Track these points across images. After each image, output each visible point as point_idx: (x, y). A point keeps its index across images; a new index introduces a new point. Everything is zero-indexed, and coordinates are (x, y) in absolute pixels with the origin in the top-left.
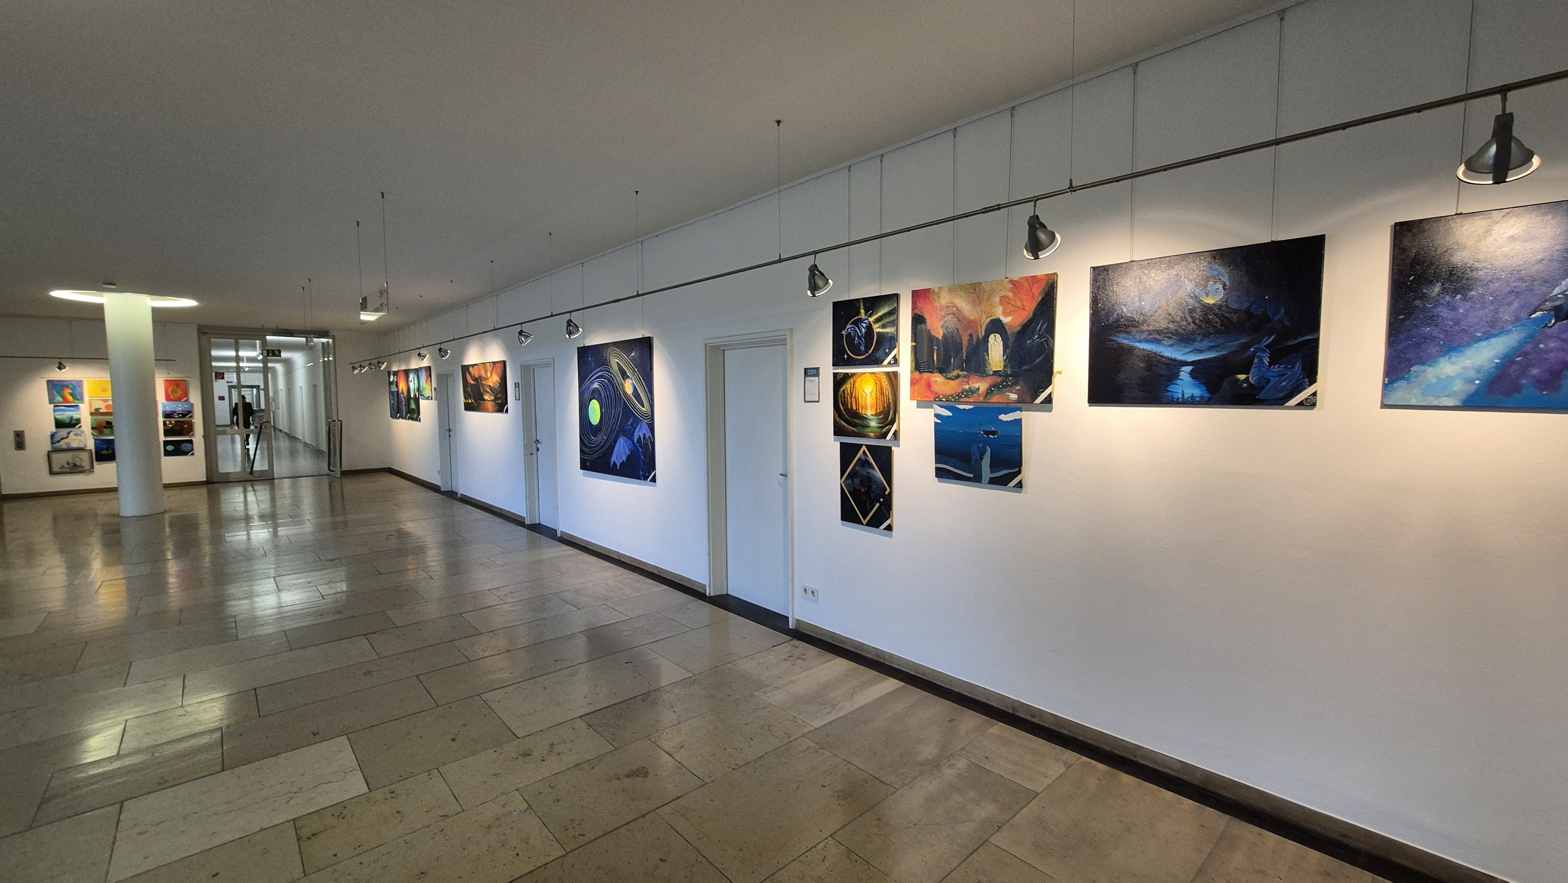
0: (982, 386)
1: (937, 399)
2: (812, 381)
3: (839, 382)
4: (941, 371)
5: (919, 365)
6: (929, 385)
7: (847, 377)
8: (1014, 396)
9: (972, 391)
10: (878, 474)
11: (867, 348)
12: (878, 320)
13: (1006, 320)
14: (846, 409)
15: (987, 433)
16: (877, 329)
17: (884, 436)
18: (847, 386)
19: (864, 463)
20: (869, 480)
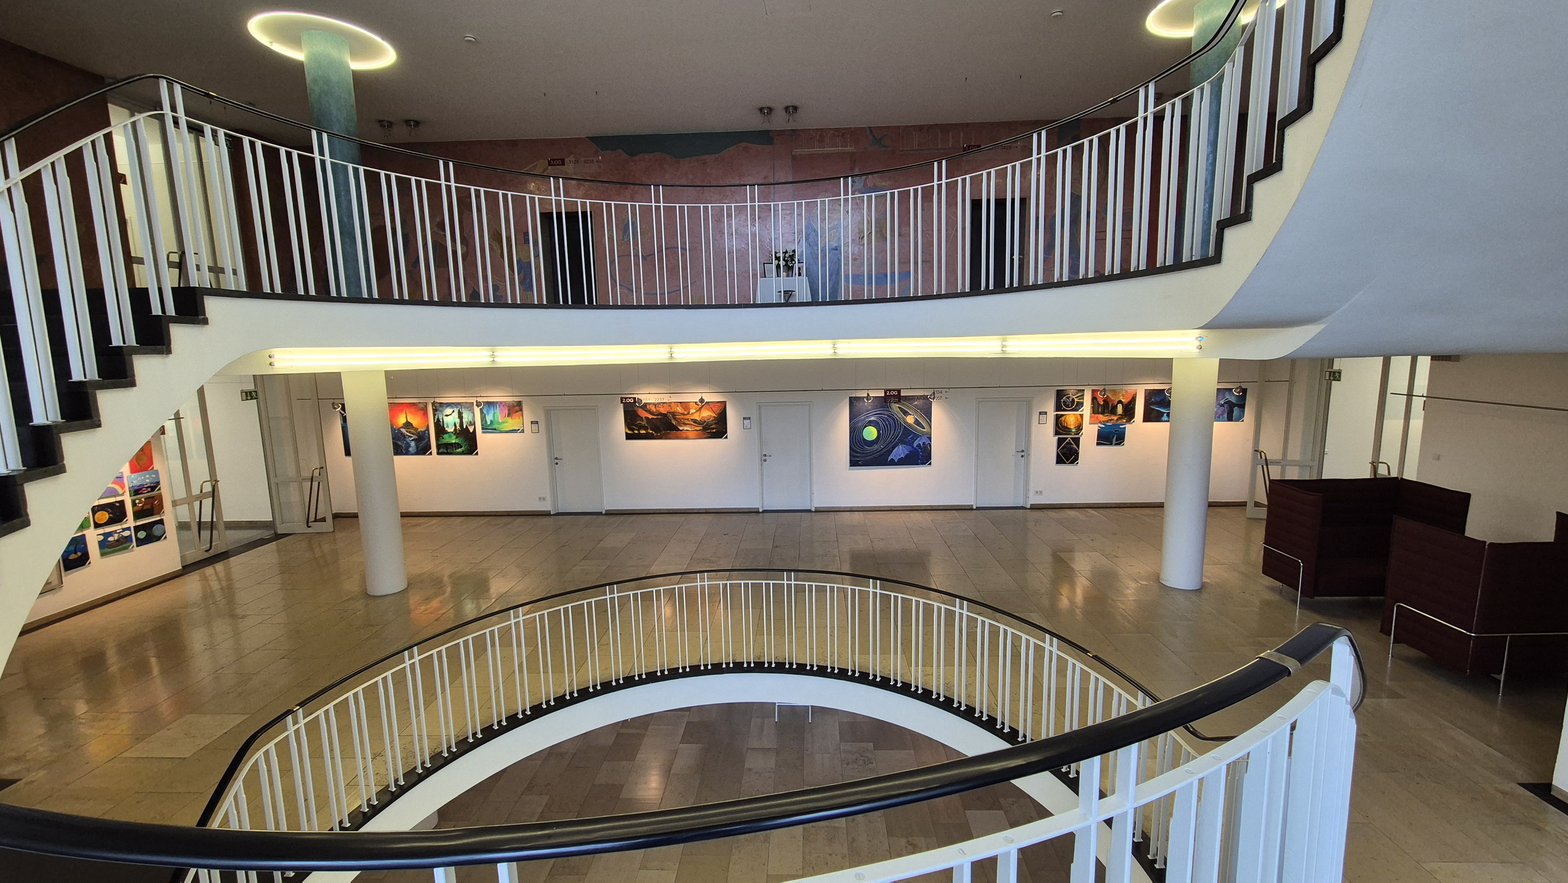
0: (1115, 418)
1: (1100, 422)
2: (1043, 417)
3: (1058, 418)
4: (1102, 414)
5: (1095, 411)
6: (1097, 418)
7: (1063, 415)
8: (1125, 421)
9: (1112, 420)
10: (1075, 447)
11: (1072, 406)
12: (1076, 397)
13: (1123, 400)
14: (1062, 426)
15: (1116, 431)
16: (1076, 400)
17: (1078, 434)
18: (1063, 418)
19: (1069, 443)
20: (1071, 448)
